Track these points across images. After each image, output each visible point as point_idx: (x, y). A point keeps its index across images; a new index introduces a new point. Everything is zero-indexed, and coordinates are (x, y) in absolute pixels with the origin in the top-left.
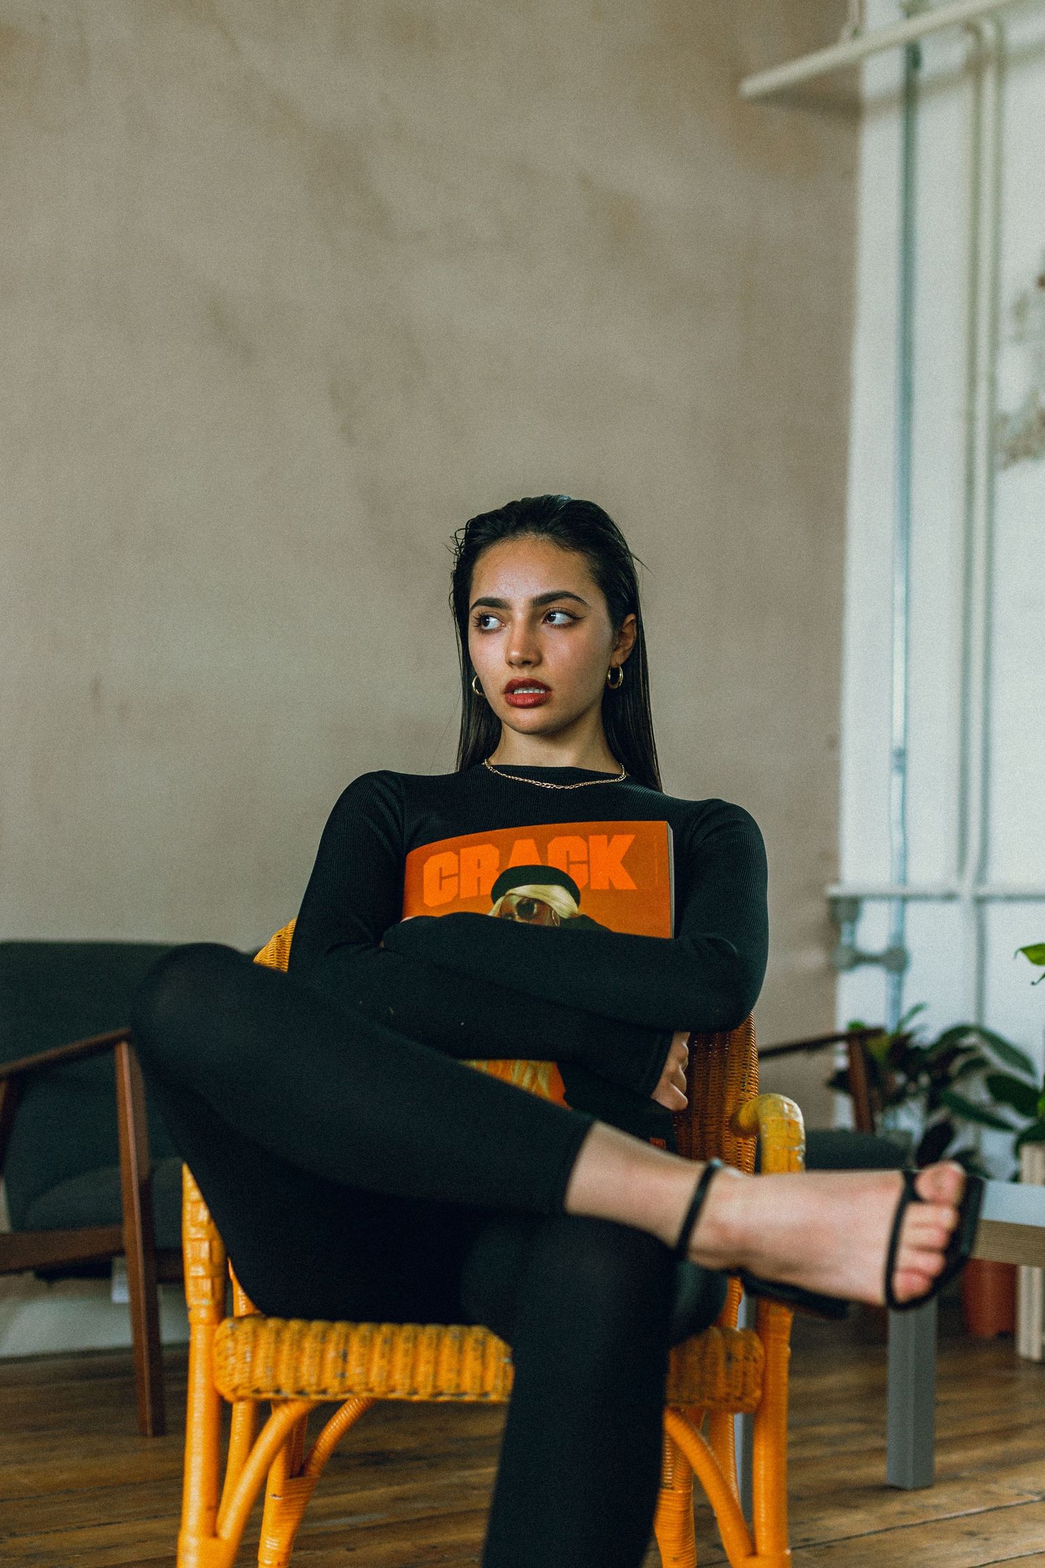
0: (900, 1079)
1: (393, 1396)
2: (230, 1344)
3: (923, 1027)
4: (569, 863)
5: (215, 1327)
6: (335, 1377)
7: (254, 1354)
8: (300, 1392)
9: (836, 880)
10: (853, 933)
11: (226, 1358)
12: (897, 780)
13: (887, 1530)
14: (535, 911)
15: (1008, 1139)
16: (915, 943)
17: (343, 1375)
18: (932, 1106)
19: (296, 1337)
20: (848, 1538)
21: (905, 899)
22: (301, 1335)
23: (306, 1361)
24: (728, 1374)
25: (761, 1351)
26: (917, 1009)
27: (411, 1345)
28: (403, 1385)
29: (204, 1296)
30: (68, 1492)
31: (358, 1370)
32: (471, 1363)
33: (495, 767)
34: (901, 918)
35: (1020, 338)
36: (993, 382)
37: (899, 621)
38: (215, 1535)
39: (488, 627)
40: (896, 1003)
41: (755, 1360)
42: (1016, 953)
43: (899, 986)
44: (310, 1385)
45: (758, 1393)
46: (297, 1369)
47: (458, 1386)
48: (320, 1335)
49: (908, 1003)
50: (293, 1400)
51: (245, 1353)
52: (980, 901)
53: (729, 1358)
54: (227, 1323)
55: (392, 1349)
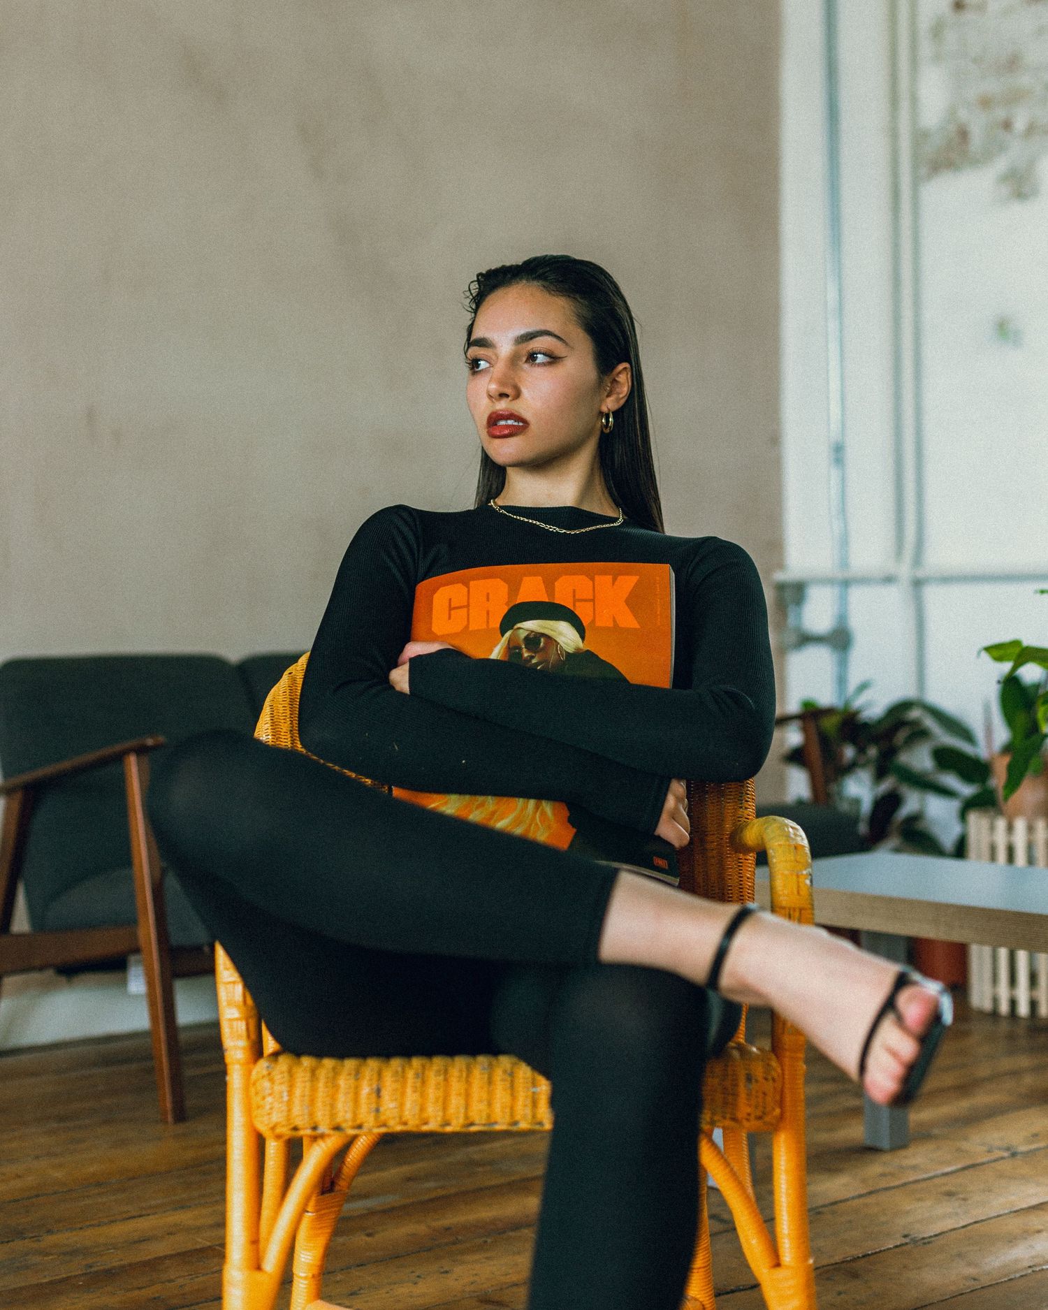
0: (849, 752)
1: (425, 1128)
2: (267, 1084)
3: (869, 704)
4: (575, 600)
5: (251, 1066)
6: (369, 1113)
7: (290, 1092)
8: (337, 1128)
9: (781, 566)
10: (799, 616)
11: (264, 1098)
12: (835, 473)
13: (870, 1193)
14: (542, 644)
15: (953, 806)
16: (856, 623)
17: (377, 1110)
18: (880, 774)
19: (331, 1075)
20: (835, 1203)
21: (846, 583)
22: (336, 1072)
23: (341, 1097)
24: (749, 1095)
25: (779, 1070)
26: (863, 687)
27: (441, 1078)
28: (436, 1117)
29: (239, 1037)
30: (99, 1184)
31: (392, 1105)
32: (501, 1095)
33: (502, 507)
34: (843, 601)
35: (937, 58)
36: (914, 100)
37: (833, 325)
38: (259, 1268)
39: (480, 369)
40: (841, 680)
41: (774, 1080)
42: (979, 653)
43: (843, 664)
44: (346, 1121)
45: (778, 1111)
46: (332, 1106)
47: (489, 1116)
48: (353, 1072)
49: (854, 681)
50: (329, 1136)
51: (283, 1092)
52: (918, 584)
53: (749, 1079)
54: (263, 1064)
55: (423, 1082)
